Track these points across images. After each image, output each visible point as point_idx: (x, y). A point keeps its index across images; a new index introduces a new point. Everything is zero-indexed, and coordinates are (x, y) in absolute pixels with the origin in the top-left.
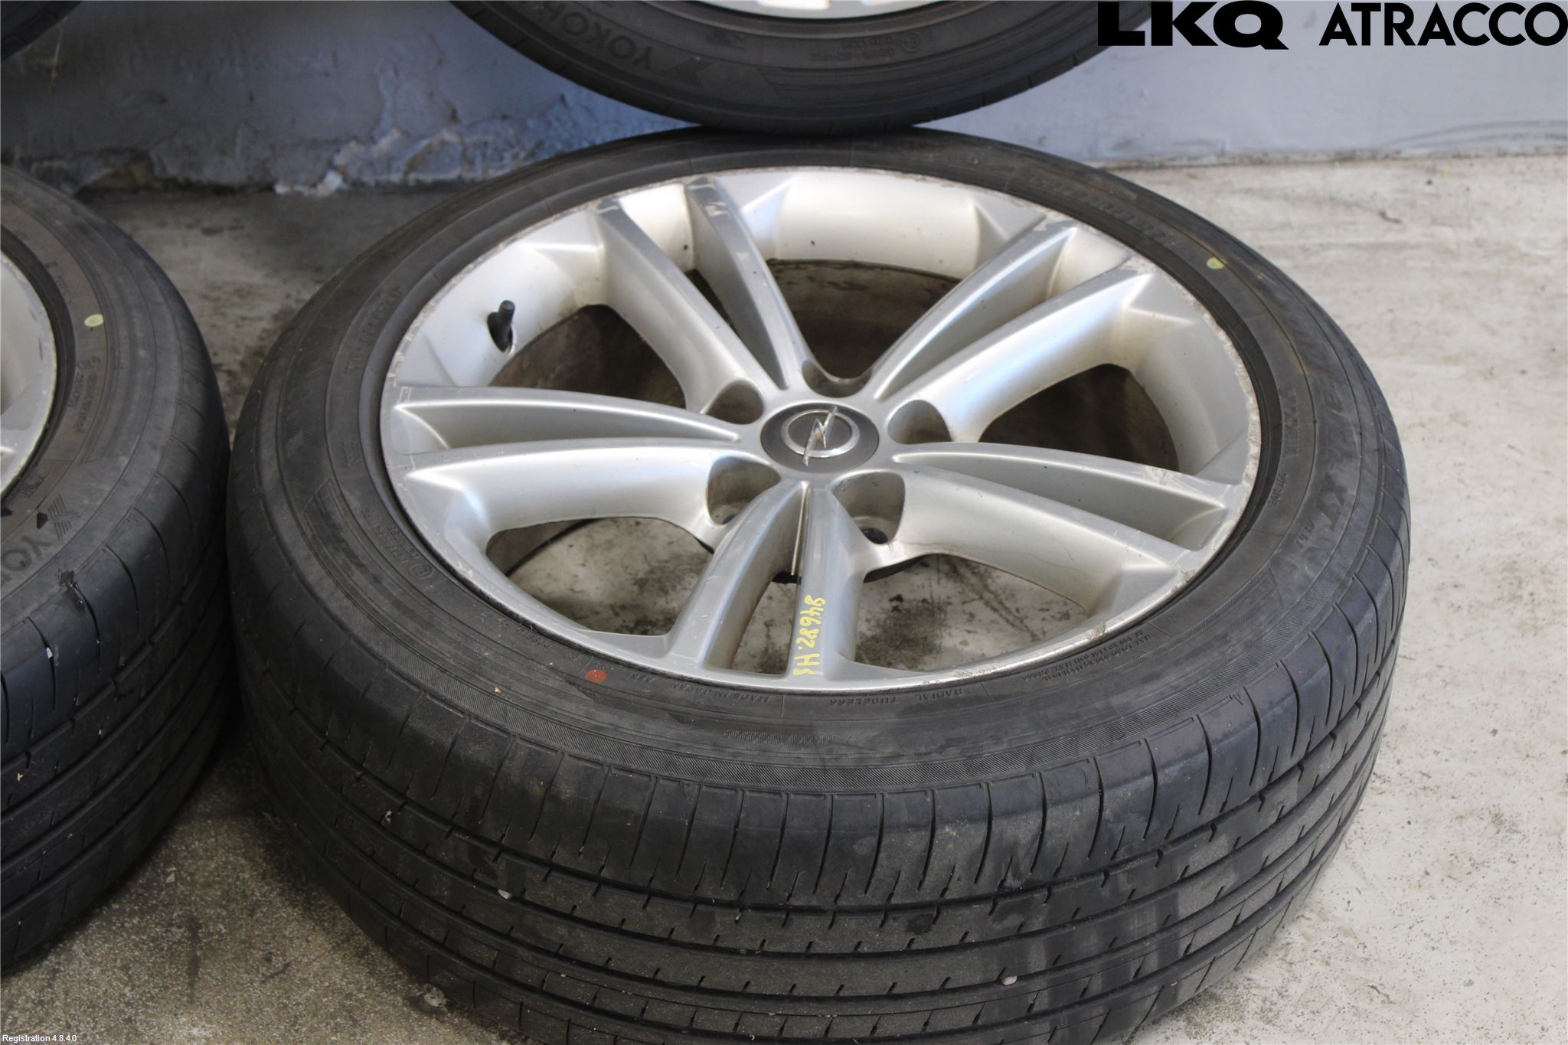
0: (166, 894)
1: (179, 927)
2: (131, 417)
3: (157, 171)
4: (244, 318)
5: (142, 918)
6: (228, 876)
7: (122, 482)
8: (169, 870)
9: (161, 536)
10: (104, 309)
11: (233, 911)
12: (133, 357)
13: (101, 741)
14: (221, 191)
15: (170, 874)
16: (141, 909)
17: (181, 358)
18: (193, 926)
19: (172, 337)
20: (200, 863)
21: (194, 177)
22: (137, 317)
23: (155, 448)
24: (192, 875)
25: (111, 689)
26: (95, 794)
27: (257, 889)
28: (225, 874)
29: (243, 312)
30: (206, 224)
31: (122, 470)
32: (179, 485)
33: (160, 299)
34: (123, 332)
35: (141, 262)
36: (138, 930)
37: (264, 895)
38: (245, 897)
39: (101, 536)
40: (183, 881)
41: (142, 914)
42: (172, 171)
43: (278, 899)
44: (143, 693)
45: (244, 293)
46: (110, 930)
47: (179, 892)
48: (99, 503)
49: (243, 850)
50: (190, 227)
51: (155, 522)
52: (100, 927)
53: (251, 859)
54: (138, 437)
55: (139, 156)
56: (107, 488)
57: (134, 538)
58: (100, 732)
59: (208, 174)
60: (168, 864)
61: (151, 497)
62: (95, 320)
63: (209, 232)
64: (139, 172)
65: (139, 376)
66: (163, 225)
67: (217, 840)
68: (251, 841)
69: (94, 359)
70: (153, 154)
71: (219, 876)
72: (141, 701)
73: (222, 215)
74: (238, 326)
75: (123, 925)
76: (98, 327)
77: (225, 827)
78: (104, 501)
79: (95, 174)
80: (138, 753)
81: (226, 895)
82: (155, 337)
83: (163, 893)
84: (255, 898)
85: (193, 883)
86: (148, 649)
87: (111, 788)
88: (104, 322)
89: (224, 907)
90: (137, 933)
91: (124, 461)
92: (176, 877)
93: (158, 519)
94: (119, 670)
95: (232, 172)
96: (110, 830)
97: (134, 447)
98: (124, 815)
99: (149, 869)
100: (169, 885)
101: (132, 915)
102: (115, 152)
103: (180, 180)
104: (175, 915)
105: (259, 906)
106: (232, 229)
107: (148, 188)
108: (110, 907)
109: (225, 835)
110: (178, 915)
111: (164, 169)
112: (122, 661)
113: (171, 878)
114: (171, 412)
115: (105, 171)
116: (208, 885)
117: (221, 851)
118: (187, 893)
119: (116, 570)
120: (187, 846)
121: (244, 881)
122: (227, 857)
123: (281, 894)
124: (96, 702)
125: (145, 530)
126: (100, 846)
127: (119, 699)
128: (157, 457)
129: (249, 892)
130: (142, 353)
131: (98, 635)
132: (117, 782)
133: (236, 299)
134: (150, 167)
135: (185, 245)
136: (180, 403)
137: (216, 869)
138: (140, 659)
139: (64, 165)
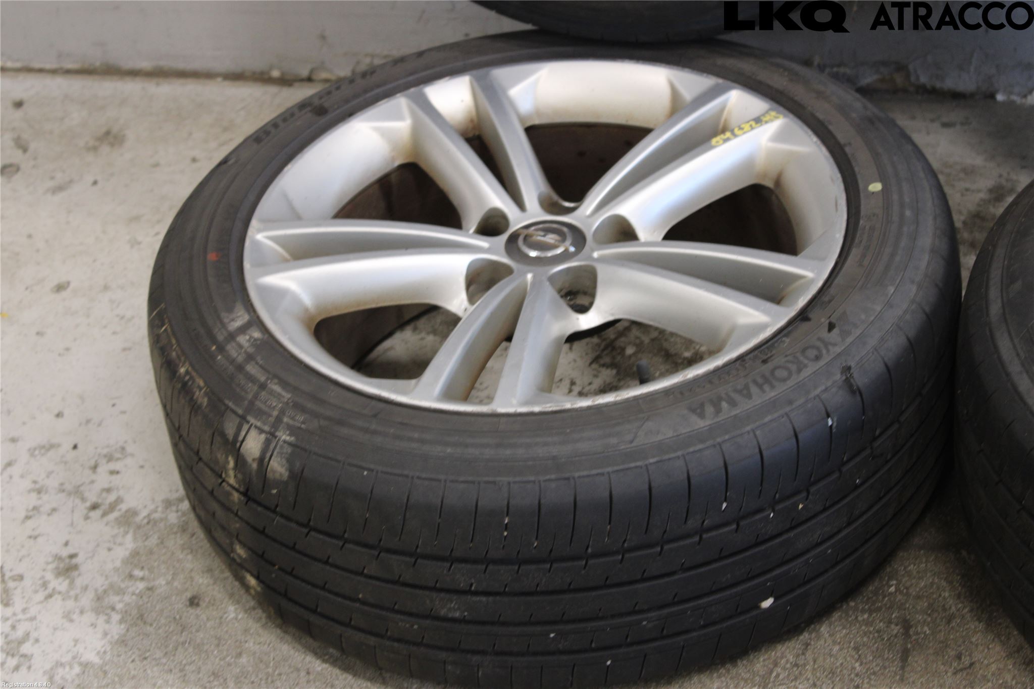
0: (889, 599)
1: (897, 625)
2: (898, 258)
3: (913, 79)
4: (967, 190)
5: (870, 615)
6: (933, 593)
7: (889, 305)
8: (892, 583)
9: (912, 345)
10: (883, 179)
11: (936, 618)
12: (902, 215)
13: (857, 487)
14: (957, 97)
15: (892, 585)
16: (869, 608)
17: (935, 218)
18: (907, 626)
19: (929, 203)
20: (914, 581)
21: (938, 85)
22: (906, 187)
23: (913, 282)
24: (907, 588)
25: (868, 451)
26: (849, 524)
27: (953, 605)
28: (931, 591)
29: (968, 185)
30: (945, 119)
31: (889, 296)
32: (927, 309)
33: (922, 175)
34: (895, 197)
35: (910, 147)
36: (868, 623)
37: (958, 610)
38: (945, 610)
39: (872, 342)
40: (901, 592)
41: (871, 612)
42: (923, 79)
43: (969, 614)
44: (889, 457)
45: (969, 172)
46: (847, 620)
47: (897, 600)
48: (872, 318)
49: (945, 576)
50: (932, 121)
51: (910, 336)
52: (840, 618)
53: (950, 583)
54: (902, 273)
55: (901, 68)
56: (878, 308)
57: (894, 345)
58: (858, 481)
59: (950, 83)
60: (890, 579)
61: (908, 317)
62: (876, 187)
63: (946, 125)
64: (899, 79)
65: (905, 229)
66: (913, 118)
67: (926, 566)
68: (951, 570)
69: (874, 215)
70: (911, 67)
71: (927, 592)
72: (887, 462)
73: (956, 115)
74: (962, 195)
75: (857, 618)
76: (879, 192)
77: (933, 557)
78: (875, 318)
79: (868, 79)
80: (880, 499)
81: (930, 605)
82: (917, 202)
83: (886, 599)
84: (952, 612)
85: (908, 595)
86: (896, 426)
87: (861, 521)
88: (882, 189)
89: (929, 615)
90: (866, 625)
91: (891, 290)
92: (896, 588)
93: (912, 333)
94: (875, 439)
95: (966, 82)
96: (856, 550)
97: (898, 281)
98: (866, 541)
99: (877, 580)
100: (891, 594)
101: (863, 611)
102: (884, 63)
103: (928, 87)
104: (894, 616)
105: (954, 618)
106: (962, 124)
107: (905, 91)
108: (848, 605)
109: (933, 563)
110: (896, 616)
111: (918, 78)
112: (877, 433)
113: (892, 589)
114: (926, 257)
115: (875, 77)
116: (918, 597)
117: (929, 575)
118: (903, 601)
119: (879, 367)
120: (905, 568)
121: (944, 598)
122: (933, 579)
123: (971, 611)
124: (858, 459)
125: (902, 341)
126: (848, 561)
127: (873, 459)
128: (914, 289)
129: (947, 606)
130: (908, 213)
131: (864, 414)
132: (865, 517)
133: (962, 175)
134: (908, 76)
135: (928, 133)
136: (933, 251)
137: (925, 586)
138: (889, 432)
139: (848, 71)
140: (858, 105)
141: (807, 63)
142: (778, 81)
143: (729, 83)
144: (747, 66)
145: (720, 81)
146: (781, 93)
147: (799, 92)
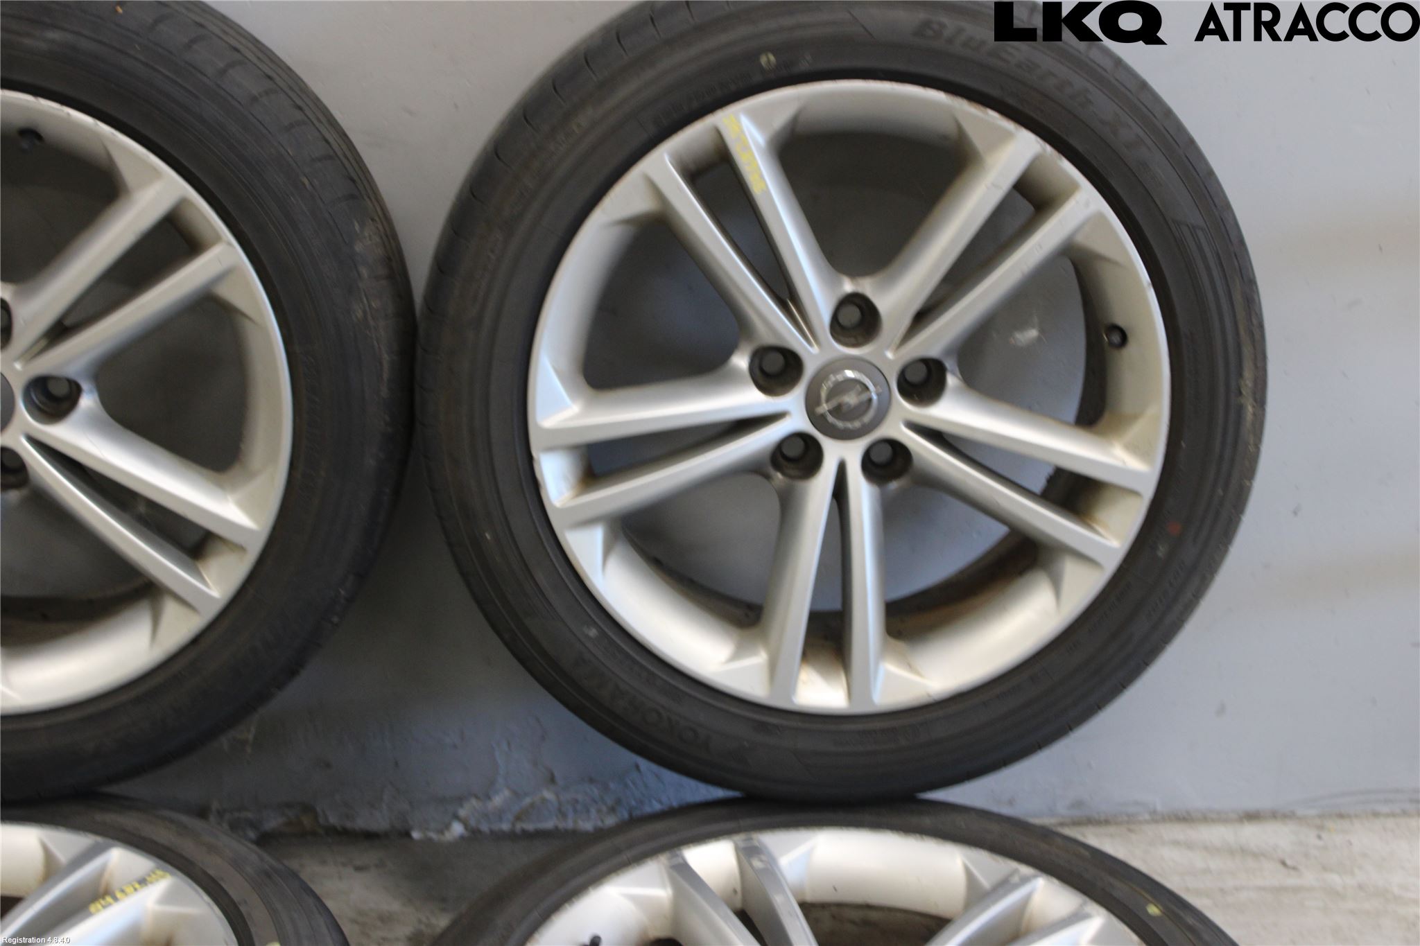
3: (321, 820)
10: (282, 939)
14: (370, 837)
21: (349, 825)
30: (358, 862)
33: (325, 930)
35: (311, 900)
42: (333, 820)
45: (385, 918)
50: (345, 864)
55: (308, 809)
59: (360, 822)
63: (359, 868)
64: (307, 821)
66: (324, 863)
70: (318, 807)
73: (370, 855)
79: (273, 822)
95: (379, 821)
102: (289, 805)
103: (339, 827)
106: (377, 866)
107: (314, 833)
111: (327, 818)
115: (281, 820)
133: (379, 923)
134: (316, 817)
139: (249, 815)
140: (253, 856)
141: (202, 813)
142: (163, 835)
143: (111, 841)
144: (129, 821)
145: (99, 839)
146: (168, 849)
147: (187, 847)
